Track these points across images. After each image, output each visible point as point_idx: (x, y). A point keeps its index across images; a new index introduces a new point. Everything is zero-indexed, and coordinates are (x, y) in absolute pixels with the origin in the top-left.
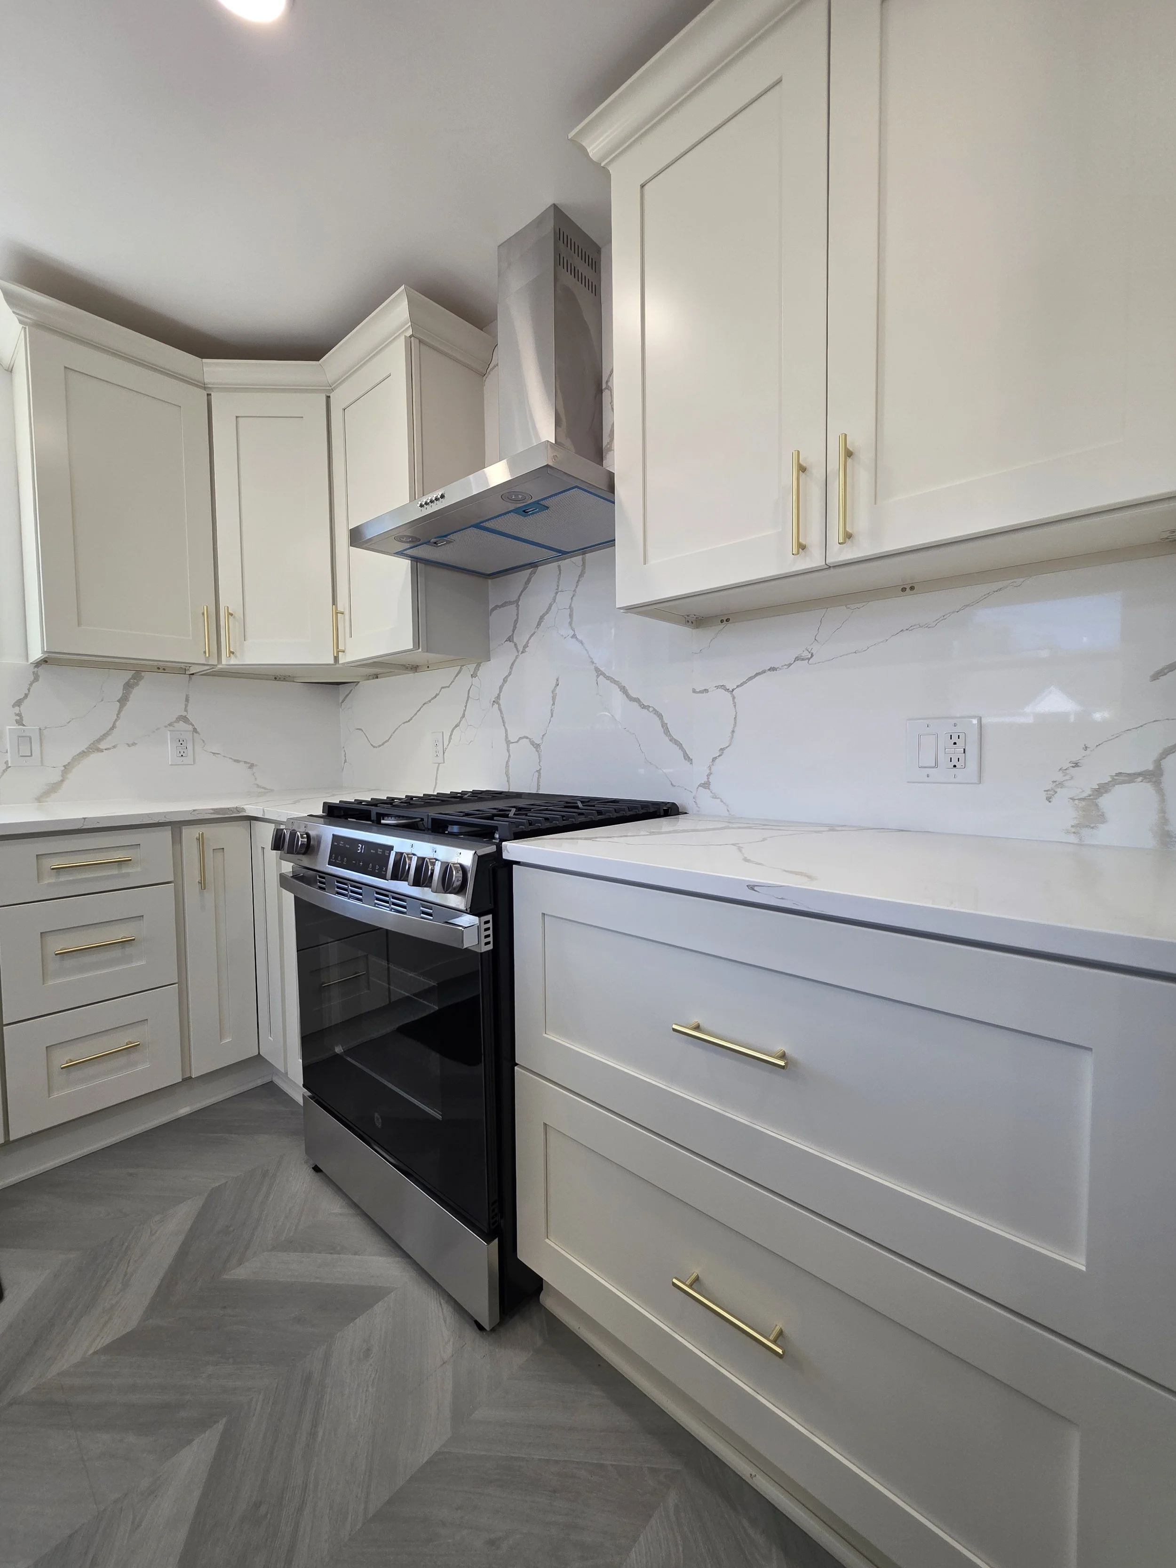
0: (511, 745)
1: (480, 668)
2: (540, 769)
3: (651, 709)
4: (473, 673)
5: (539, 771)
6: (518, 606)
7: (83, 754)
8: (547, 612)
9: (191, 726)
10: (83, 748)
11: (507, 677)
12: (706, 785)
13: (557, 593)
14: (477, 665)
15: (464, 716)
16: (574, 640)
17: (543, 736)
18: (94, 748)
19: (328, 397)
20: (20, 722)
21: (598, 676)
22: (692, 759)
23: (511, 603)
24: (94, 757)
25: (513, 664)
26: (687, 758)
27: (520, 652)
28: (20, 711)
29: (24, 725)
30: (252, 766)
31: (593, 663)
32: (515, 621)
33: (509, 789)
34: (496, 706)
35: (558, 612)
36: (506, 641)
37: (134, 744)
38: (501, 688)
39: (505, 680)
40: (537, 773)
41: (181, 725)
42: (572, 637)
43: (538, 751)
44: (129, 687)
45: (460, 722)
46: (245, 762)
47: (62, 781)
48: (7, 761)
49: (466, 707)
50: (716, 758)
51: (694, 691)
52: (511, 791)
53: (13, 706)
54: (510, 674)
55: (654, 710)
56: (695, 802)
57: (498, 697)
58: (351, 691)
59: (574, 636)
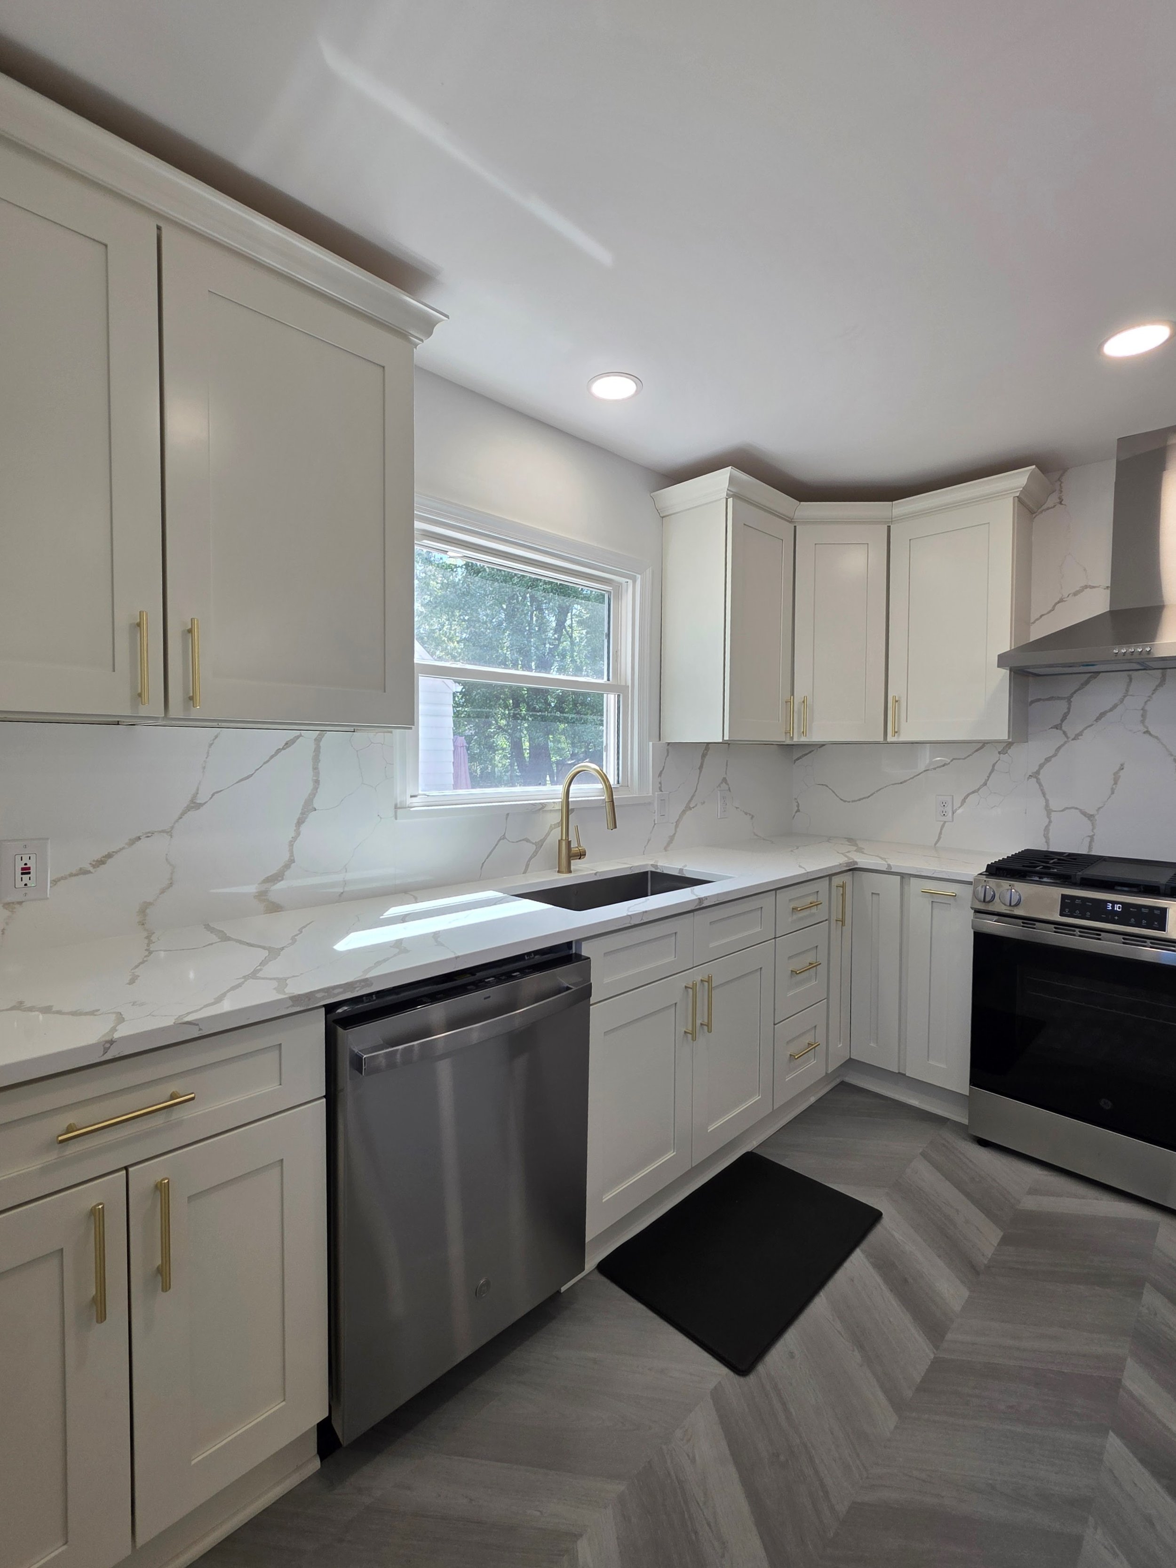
0: (1053, 814)
1: (1012, 747)
2: (1094, 835)
4: (1002, 750)
5: (1092, 838)
6: (1070, 701)
7: (684, 812)
8: (1111, 710)
9: (727, 786)
10: (683, 808)
11: (1051, 757)
13: (1125, 697)
14: (1007, 745)
15: (985, 784)
16: (1147, 736)
17: (1099, 808)
18: (688, 808)
19: (890, 527)
20: (660, 789)
23: (1060, 698)
24: (688, 813)
25: (1059, 748)
27: (1070, 739)
28: (661, 780)
29: (662, 792)
30: (752, 817)
31: (1172, 755)
32: (1065, 713)
33: (1048, 849)
34: (1033, 780)
35: (1125, 711)
36: (1052, 728)
37: (704, 803)
38: (1041, 766)
39: (1048, 760)
40: (1088, 838)
41: (724, 785)
42: (1144, 733)
43: (1091, 821)
44: (704, 756)
45: (979, 789)
46: (750, 814)
47: (675, 834)
48: (655, 819)
49: (989, 777)
53: (659, 777)
54: (1055, 755)
57: (1038, 772)
58: (813, 751)
59: (1147, 732)
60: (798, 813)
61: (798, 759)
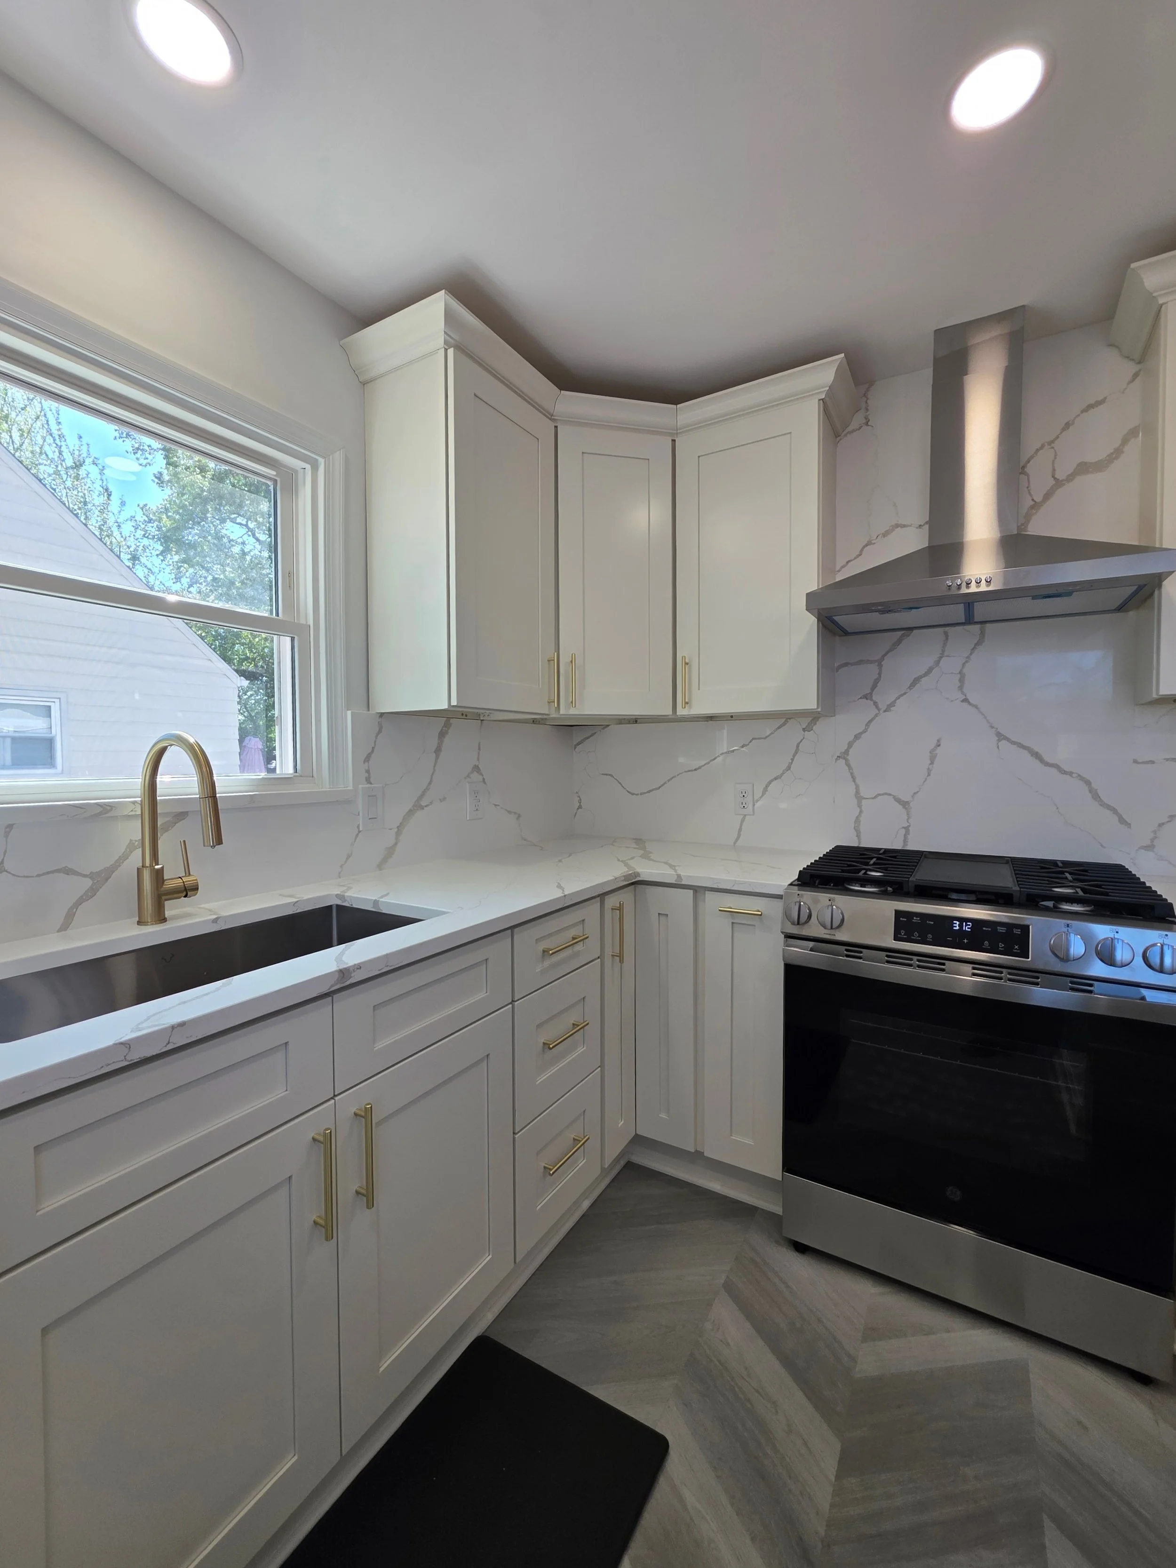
0: (864, 802)
1: (817, 723)
2: (909, 826)
3: (1074, 775)
4: (807, 726)
5: (907, 829)
6: (880, 666)
7: (411, 813)
8: (926, 674)
9: (481, 777)
10: (409, 806)
11: (861, 733)
12: (1150, 847)
13: (941, 658)
14: (812, 720)
15: (789, 768)
16: (965, 704)
17: (915, 793)
18: (418, 806)
19: (674, 441)
20: (368, 780)
21: (999, 741)
22: (1130, 824)
23: (871, 662)
24: (419, 814)
25: (870, 722)
26: (1122, 821)
27: (881, 712)
28: (369, 767)
29: (371, 784)
30: (519, 817)
31: (992, 727)
32: (875, 680)
33: (859, 844)
34: (842, 762)
35: (942, 676)
36: (861, 698)
37: (444, 799)
38: (850, 745)
39: (857, 737)
40: (904, 830)
41: (475, 776)
42: (963, 701)
43: (906, 808)
44: (442, 735)
45: (783, 774)
47: (396, 844)
48: (359, 825)
49: (792, 760)
50: (1163, 824)
51: (1135, 762)
52: (862, 845)
53: (364, 762)
54: (865, 731)
55: (1079, 775)
56: (1132, 863)
57: (847, 752)
58: (595, 733)
59: (966, 700)
60: (580, 810)
61: (578, 744)
